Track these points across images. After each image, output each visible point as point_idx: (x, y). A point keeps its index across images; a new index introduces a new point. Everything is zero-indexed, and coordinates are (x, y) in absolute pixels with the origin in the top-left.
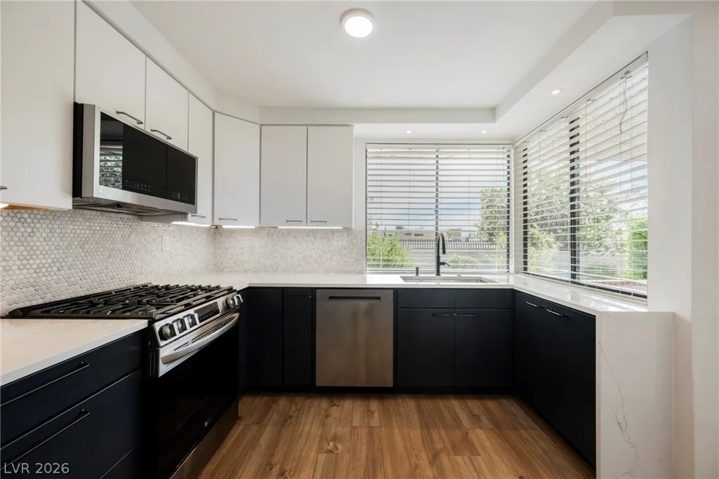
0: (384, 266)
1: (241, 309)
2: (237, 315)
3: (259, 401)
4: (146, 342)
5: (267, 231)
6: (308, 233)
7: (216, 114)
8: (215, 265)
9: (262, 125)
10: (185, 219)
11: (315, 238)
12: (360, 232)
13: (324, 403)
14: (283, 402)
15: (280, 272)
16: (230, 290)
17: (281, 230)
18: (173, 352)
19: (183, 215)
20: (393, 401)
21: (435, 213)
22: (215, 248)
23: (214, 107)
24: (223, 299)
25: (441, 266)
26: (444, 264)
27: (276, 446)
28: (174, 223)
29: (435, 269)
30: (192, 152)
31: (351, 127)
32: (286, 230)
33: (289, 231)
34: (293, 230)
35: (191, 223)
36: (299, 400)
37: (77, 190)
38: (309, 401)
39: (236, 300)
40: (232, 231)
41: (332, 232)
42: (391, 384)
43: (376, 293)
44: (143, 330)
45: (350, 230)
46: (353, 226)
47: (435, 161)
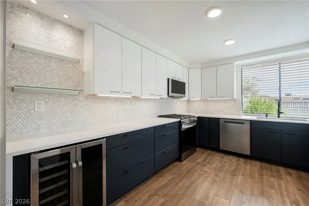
0: (250, 113)
1: (197, 121)
2: (196, 123)
3: (202, 150)
4: (180, 123)
5: (203, 100)
6: (218, 101)
7: (189, 69)
8: (188, 111)
9: (202, 68)
10: (183, 98)
11: (221, 102)
12: (239, 100)
13: (223, 155)
14: (209, 152)
15: (208, 114)
16: (194, 117)
17: (208, 100)
18: (184, 127)
19: (182, 97)
20: (250, 161)
21: (278, 90)
22: (188, 106)
23: (188, 67)
24: (193, 118)
25: (280, 114)
26: (282, 113)
27: (207, 158)
28: (180, 99)
29: (277, 115)
30: (184, 82)
31: (233, 64)
32: (210, 100)
33: (211, 100)
34: (212, 100)
35: (184, 99)
36: (214, 153)
37: (168, 95)
38: (217, 153)
39: (196, 119)
41: (227, 100)
42: (249, 154)
43: (243, 122)
44: (179, 121)
45: (234, 100)
46: (235, 98)
47: (278, 68)
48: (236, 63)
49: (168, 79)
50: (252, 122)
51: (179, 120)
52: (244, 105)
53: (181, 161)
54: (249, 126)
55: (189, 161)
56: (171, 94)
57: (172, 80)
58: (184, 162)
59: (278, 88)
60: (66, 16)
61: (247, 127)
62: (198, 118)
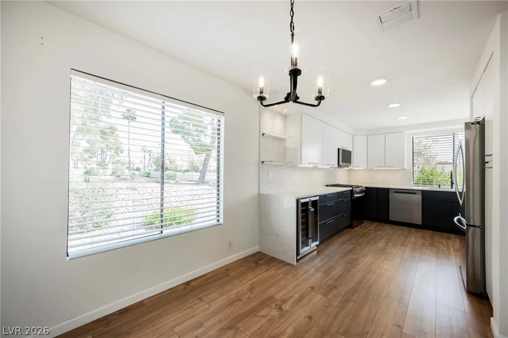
0: (422, 184)
1: (365, 192)
2: (364, 194)
4: (352, 192)
5: (369, 170)
6: (385, 170)
9: (368, 135)
12: (410, 170)
13: (393, 225)
16: (362, 186)
17: (374, 169)
19: (348, 166)
20: (422, 230)
23: (353, 135)
24: (361, 188)
25: (453, 185)
27: (378, 227)
28: (346, 168)
29: (450, 187)
31: (403, 132)
33: (377, 170)
34: (380, 169)
35: (350, 168)
36: (383, 224)
37: (338, 164)
38: (386, 224)
39: (364, 189)
40: (355, 170)
41: (397, 170)
42: (421, 223)
43: (414, 192)
44: (351, 190)
45: (404, 170)
46: (406, 168)
47: (452, 139)
48: (406, 132)
49: (339, 149)
50: (424, 192)
51: (351, 188)
52: (415, 175)
53: (353, 228)
54: (421, 196)
55: (361, 228)
56: (341, 163)
57: (343, 150)
58: (356, 229)
59: (452, 158)
60: (286, 110)
61: (419, 197)
62: (366, 188)
